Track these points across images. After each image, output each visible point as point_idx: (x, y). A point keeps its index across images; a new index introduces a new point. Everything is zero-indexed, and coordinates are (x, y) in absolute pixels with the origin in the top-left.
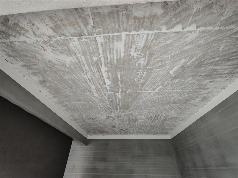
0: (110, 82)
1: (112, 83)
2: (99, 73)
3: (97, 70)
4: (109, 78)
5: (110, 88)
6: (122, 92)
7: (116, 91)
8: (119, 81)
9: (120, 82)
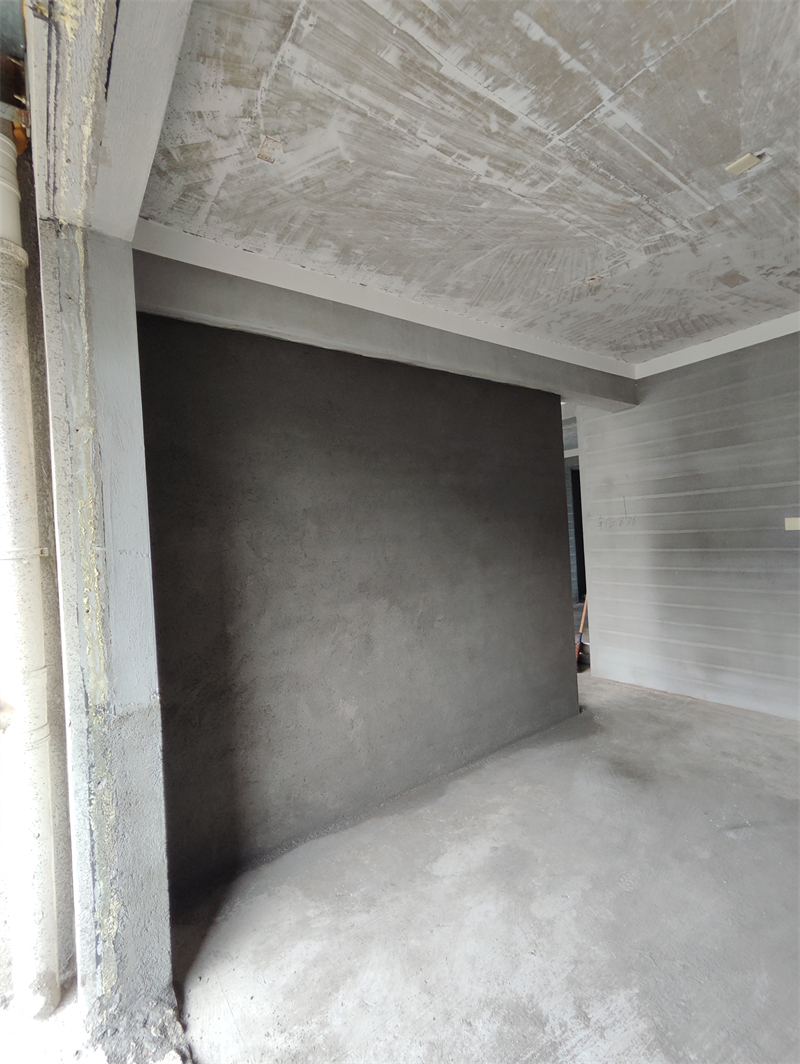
0: (525, 92)
1: (534, 93)
2: (452, 94)
3: (433, 91)
4: (502, 82)
5: (545, 115)
6: (618, 90)
7: (587, 110)
8: (554, 54)
9: (564, 56)
